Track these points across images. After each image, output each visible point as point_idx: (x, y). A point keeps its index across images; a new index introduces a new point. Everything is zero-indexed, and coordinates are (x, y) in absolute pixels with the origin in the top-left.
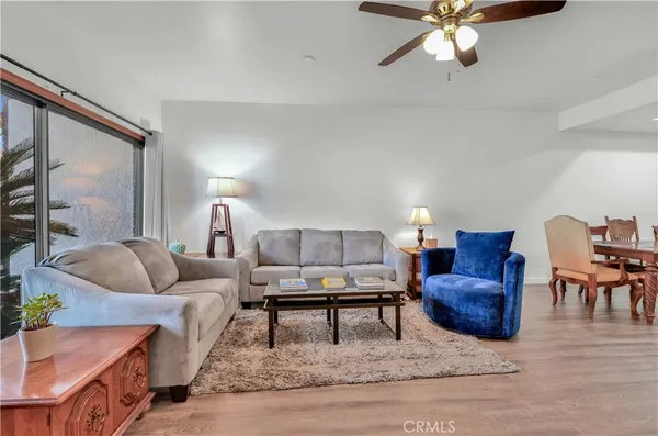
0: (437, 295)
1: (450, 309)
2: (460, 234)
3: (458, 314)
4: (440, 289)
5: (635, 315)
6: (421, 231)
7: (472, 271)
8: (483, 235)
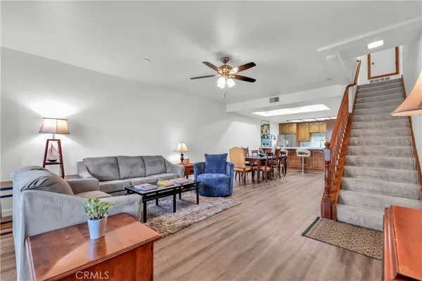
0: (206, 183)
1: (212, 188)
2: (206, 155)
3: (215, 189)
4: (208, 180)
5: (253, 181)
6: (182, 155)
7: (214, 171)
8: (217, 156)
